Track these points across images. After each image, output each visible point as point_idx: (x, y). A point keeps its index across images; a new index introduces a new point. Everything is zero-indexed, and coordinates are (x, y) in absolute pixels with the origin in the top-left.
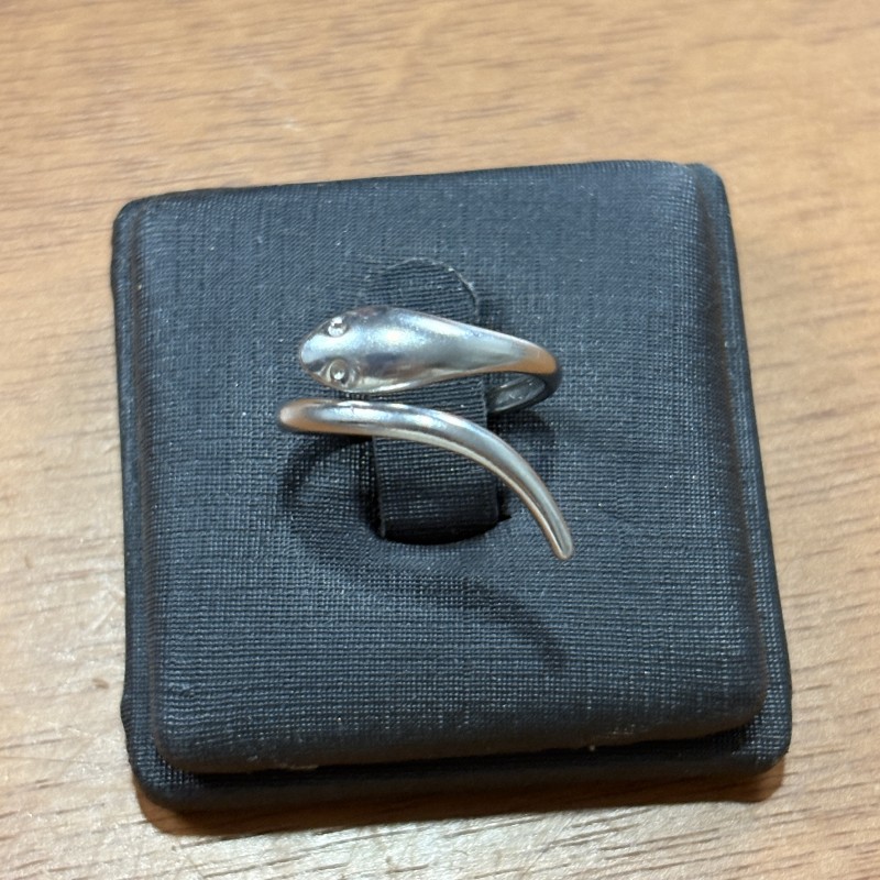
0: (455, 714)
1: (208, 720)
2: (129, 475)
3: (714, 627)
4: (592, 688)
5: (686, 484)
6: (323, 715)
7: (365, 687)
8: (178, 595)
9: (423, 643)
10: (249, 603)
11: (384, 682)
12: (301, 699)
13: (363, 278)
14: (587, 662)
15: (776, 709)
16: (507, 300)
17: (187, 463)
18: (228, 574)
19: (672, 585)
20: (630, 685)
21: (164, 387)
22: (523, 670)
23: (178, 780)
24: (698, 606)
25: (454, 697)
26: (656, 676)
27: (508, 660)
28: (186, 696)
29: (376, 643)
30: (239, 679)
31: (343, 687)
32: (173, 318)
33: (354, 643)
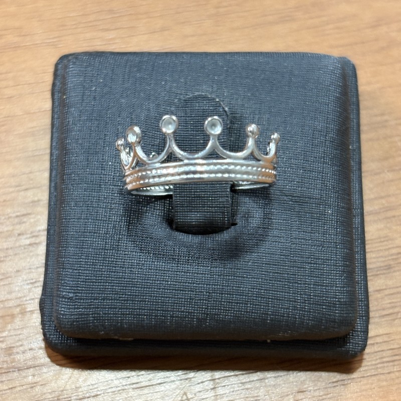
0: (202, 319)
1: (81, 313)
2: (52, 189)
3: (333, 286)
4: (271, 312)
5: (326, 215)
7: (159, 302)
8: (71, 250)
9: (189, 283)
10: (106, 257)
11: (169, 300)
12: (127, 306)
13: (174, 101)
14: (269, 298)
15: (361, 329)
16: (244, 117)
17: (81, 185)
18: (96, 241)
19: (314, 264)
20: (290, 312)
21: (72, 147)
22: (238, 300)
23: (64, 340)
24: (326, 275)
25: (202, 311)
26: (303, 308)
27: (230, 294)
28: (71, 300)
29: (166, 281)
30: (98, 293)
31: (148, 301)
32: (79, 114)
33: (155, 280)
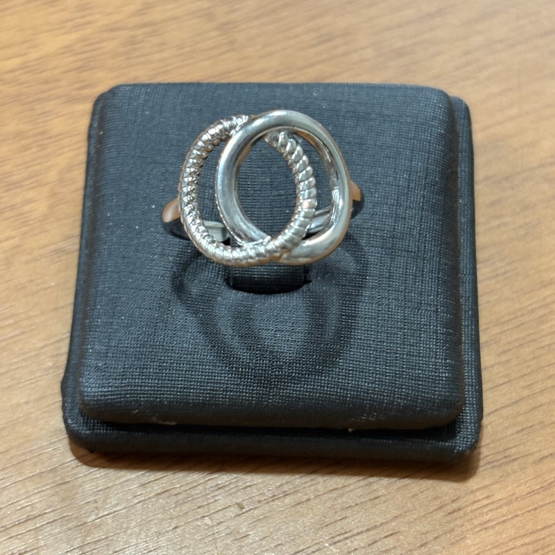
6: (181, 388)
